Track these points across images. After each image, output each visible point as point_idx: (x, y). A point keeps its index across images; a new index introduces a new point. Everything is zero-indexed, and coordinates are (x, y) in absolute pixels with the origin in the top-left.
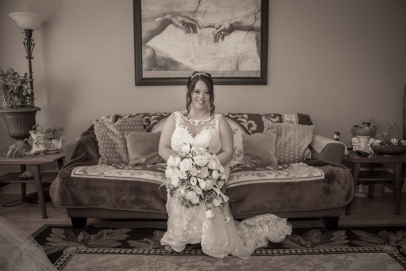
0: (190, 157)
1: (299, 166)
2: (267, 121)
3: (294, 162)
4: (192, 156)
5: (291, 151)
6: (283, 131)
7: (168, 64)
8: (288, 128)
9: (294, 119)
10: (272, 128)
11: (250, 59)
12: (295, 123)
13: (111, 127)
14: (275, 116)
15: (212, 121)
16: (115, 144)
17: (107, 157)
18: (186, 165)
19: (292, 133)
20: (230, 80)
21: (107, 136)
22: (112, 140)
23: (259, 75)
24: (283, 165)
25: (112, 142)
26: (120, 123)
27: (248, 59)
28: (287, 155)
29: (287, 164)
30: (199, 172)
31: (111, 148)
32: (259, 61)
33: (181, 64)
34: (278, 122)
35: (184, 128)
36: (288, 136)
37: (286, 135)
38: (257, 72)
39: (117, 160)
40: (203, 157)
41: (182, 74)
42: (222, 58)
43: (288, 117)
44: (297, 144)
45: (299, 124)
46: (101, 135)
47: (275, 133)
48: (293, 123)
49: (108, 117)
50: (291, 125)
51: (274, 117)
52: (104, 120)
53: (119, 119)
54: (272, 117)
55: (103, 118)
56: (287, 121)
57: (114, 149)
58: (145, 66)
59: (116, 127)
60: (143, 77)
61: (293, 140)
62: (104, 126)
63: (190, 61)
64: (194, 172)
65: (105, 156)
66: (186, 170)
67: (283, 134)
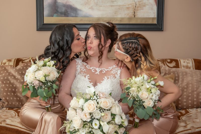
0: (94, 99)
1: (198, 112)
2: (164, 66)
3: (192, 107)
4: (96, 98)
5: (189, 96)
6: (181, 77)
7: (68, 10)
8: (185, 73)
9: (191, 64)
10: (169, 73)
11: (147, 7)
12: (192, 68)
13: (12, 71)
14: (172, 61)
15: (114, 71)
16: (16, 88)
17: (7, 101)
18: (90, 106)
19: (189, 78)
20: (127, 27)
21: (8, 79)
22: (13, 84)
23: (155, 22)
24: (181, 111)
25: (13, 85)
26: (22, 67)
27: (144, 6)
28: (185, 100)
29: (185, 109)
30: (103, 114)
31: (12, 91)
32: (155, 8)
33: (80, 10)
34: (174, 67)
35: (85, 76)
36: (185, 81)
37: (183, 80)
38: (153, 19)
39: (17, 103)
40: (107, 100)
41: (81, 20)
42: (120, 6)
43: (184, 62)
44: (195, 89)
45: (196, 69)
46: (2, 78)
47: (172, 79)
48: (190, 68)
49: (10, 61)
50: (187, 70)
51: (170, 62)
52: (5, 63)
53: (20, 63)
54: (168, 62)
55: (4, 61)
56: (184, 67)
57: (15, 92)
58: (46, 12)
59: (18, 71)
60: (45, 22)
61: (190, 85)
62: (5, 69)
63: (90, 8)
64: (97, 115)
65: (6, 99)
66: (89, 111)
67: (180, 80)
